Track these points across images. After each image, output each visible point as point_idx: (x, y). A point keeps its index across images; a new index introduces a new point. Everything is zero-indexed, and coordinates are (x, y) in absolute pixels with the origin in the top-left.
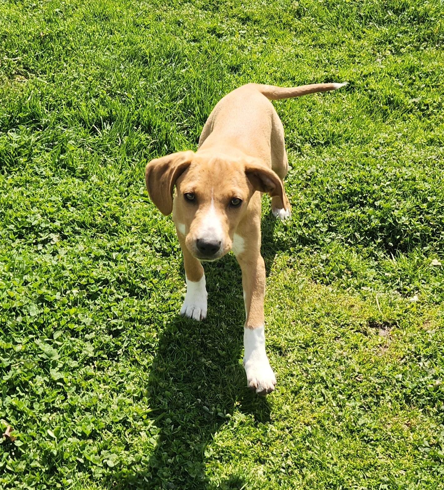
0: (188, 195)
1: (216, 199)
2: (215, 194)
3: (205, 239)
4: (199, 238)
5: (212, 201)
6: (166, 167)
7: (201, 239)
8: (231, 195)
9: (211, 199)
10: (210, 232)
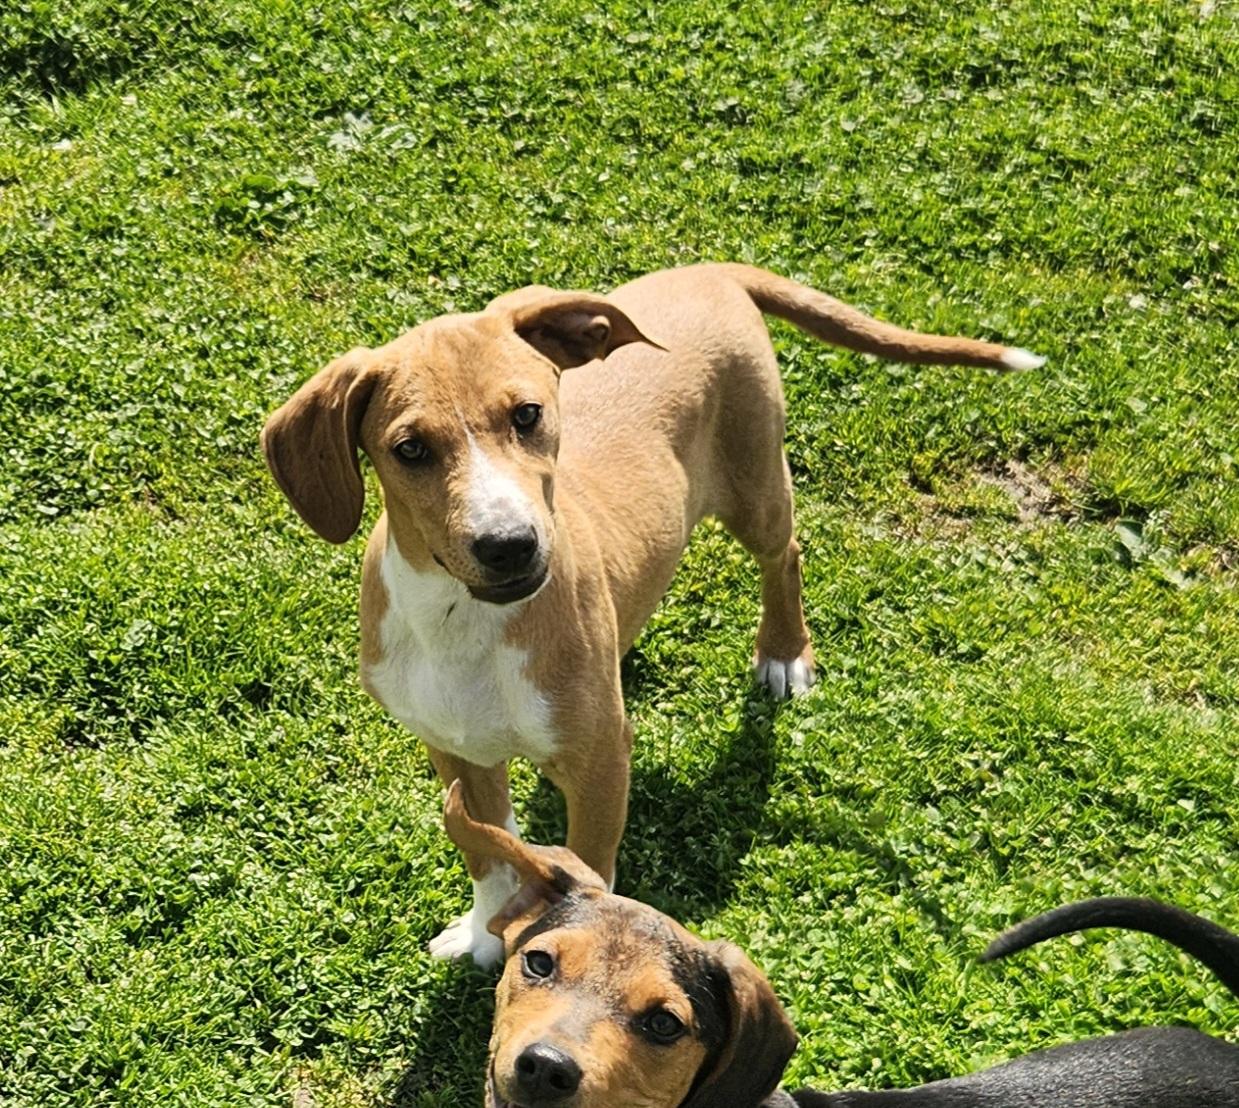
0: (404, 448)
1: (475, 428)
2: (469, 418)
5: (470, 437)
8: (508, 402)
9: (465, 435)
10: (498, 511)
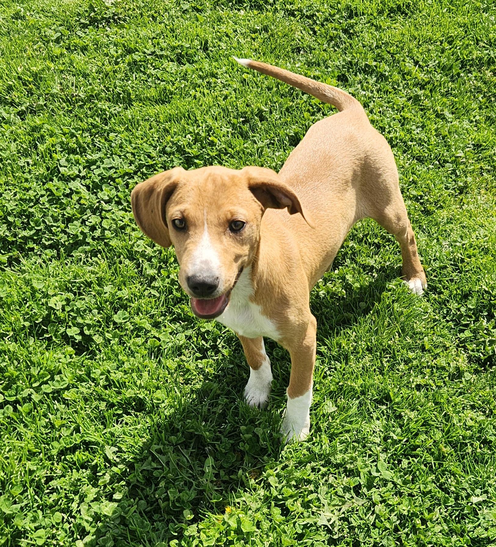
0: (176, 221)
3: (198, 275)
4: (190, 274)
5: (206, 226)
6: (151, 191)
7: (194, 276)
10: (203, 266)
